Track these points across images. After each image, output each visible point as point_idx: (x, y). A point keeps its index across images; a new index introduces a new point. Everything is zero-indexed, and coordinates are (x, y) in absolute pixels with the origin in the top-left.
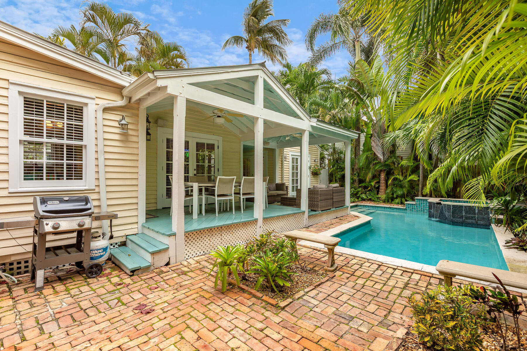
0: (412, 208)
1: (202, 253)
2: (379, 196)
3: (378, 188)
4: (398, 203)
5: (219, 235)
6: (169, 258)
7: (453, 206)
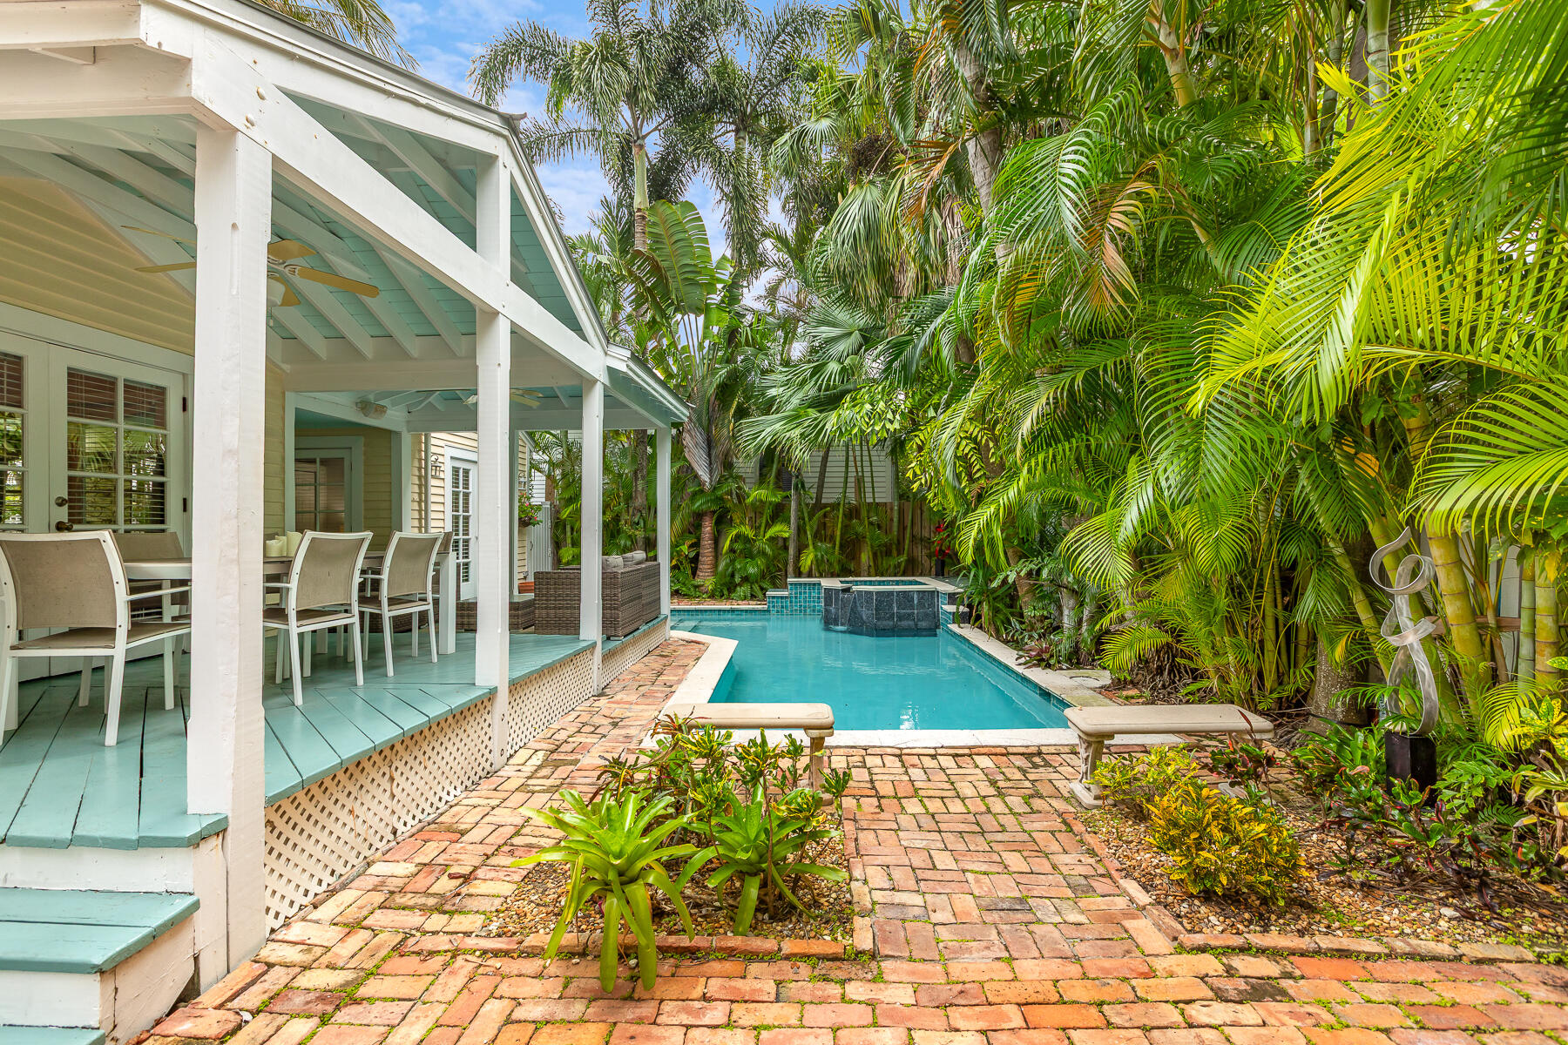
0: (783, 607)
1: (327, 879)
2: (698, 581)
3: (695, 560)
4: (745, 598)
5: (385, 784)
6: (196, 959)
7: (877, 593)
